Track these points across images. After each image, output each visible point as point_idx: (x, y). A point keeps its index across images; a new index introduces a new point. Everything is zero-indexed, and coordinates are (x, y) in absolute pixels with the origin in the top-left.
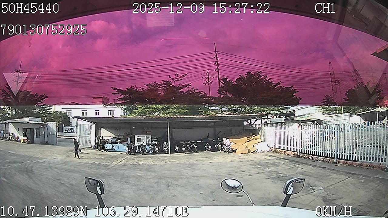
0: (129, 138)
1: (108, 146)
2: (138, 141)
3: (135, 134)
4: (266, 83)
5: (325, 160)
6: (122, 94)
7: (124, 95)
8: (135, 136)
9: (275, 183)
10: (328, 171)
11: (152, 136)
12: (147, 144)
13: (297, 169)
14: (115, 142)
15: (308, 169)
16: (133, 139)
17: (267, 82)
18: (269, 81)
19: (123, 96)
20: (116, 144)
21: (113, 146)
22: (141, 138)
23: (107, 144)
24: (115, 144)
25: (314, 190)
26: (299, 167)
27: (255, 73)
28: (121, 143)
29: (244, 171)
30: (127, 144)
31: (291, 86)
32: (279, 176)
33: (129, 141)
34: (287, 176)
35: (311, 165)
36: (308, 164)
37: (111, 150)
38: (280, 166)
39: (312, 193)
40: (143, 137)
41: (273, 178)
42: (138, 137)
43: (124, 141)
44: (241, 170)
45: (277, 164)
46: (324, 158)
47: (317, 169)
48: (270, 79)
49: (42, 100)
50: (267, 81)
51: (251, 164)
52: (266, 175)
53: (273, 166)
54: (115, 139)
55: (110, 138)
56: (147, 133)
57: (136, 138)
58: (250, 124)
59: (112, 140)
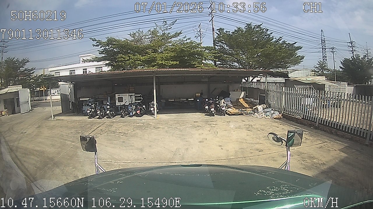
0: (109, 98)
3: (115, 93)
6: (103, 46)
8: (116, 95)
12: (129, 103)
22: (122, 97)
27: (255, 26)
33: (109, 101)
40: (125, 95)
50: (268, 35)
54: (94, 100)
55: (88, 99)
56: (130, 90)
57: (117, 97)
58: (247, 81)
59: (90, 101)
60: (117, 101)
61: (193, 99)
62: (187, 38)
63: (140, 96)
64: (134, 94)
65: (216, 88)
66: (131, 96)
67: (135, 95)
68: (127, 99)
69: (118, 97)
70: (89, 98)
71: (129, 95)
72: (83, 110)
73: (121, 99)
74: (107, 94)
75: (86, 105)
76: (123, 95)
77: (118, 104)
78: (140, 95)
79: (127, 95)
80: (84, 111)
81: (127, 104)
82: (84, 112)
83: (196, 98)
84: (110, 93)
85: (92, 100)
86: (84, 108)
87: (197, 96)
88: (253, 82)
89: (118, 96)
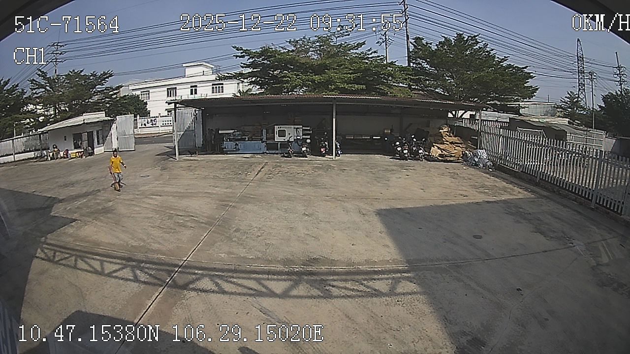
0: (264, 131)
1: (228, 145)
2: (281, 134)
3: (275, 124)
4: (485, 54)
5: (577, 199)
6: (251, 57)
7: (254, 59)
8: (276, 126)
9: (518, 222)
10: (585, 219)
11: (303, 127)
12: (294, 139)
13: (542, 205)
14: (240, 138)
15: (557, 209)
16: (270, 131)
17: (487, 54)
18: (490, 53)
19: (252, 61)
20: (242, 142)
21: (236, 144)
22: (285, 130)
23: (227, 141)
24: (240, 142)
25: (572, 243)
26: (543, 203)
27: (469, 37)
28: (251, 139)
29: (467, 196)
30: (261, 140)
31: (524, 66)
32: (520, 212)
33: (264, 135)
34: (530, 214)
35: (558, 203)
36: (554, 201)
37: (234, 151)
38: (514, 195)
39: (571, 249)
40: (289, 128)
41: (512, 214)
42: (281, 128)
43: (256, 135)
44: (461, 192)
45: (509, 190)
46: (577, 196)
47: (569, 211)
48: (492, 50)
49: (104, 82)
50: (487, 52)
51: (471, 186)
52: (499, 206)
53: (506, 193)
54: (241, 133)
55: (232, 131)
56: (295, 121)
57: (277, 129)
58: (454, 116)
59: (235, 135)
60: (276, 136)
61: (379, 138)
62: (373, 51)
63: (309, 130)
64: (301, 127)
65: (411, 124)
66: (297, 128)
67: (304, 128)
68: (292, 133)
69: (279, 131)
70: (234, 131)
71: (294, 128)
72: (223, 147)
73: (282, 134)
74: (261, 126)
75: (228, 140)
76: (286, 128)
77: (277, 139)
78: (309, 128)
79: (291, 128)
80: (225, 148)
81: (292, 140)
82: (225, 150)
83: (384, 136)
84: (265, 125)
85: (239, 133)
86: (226, 144)
87: (386, 133)
88: (464, 118)
89: (279, 128)
